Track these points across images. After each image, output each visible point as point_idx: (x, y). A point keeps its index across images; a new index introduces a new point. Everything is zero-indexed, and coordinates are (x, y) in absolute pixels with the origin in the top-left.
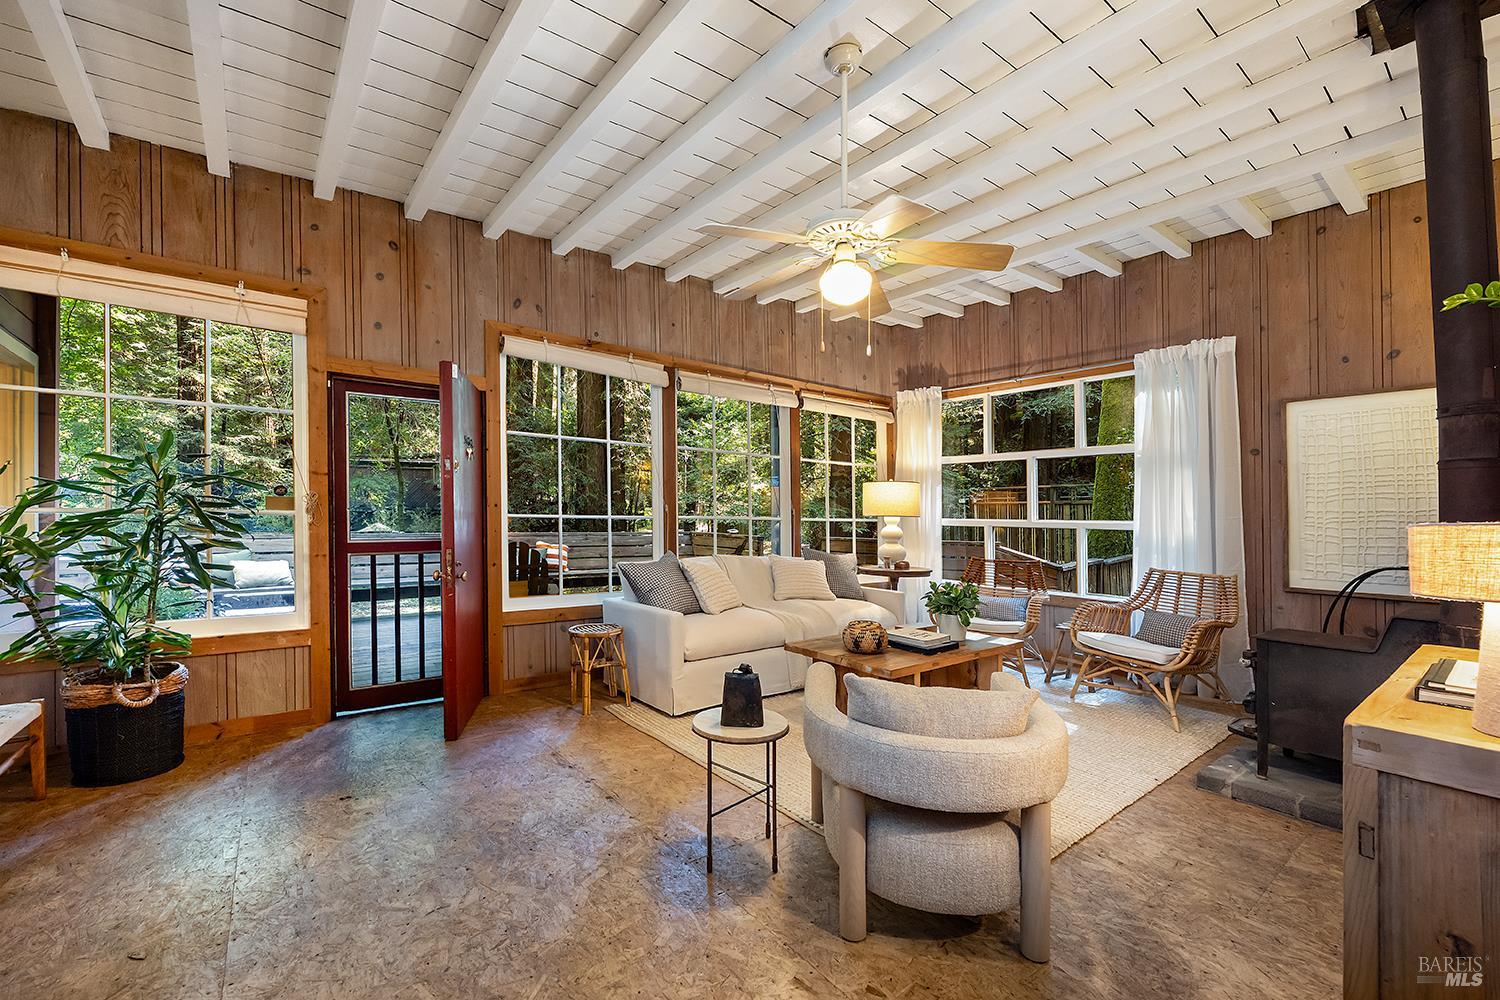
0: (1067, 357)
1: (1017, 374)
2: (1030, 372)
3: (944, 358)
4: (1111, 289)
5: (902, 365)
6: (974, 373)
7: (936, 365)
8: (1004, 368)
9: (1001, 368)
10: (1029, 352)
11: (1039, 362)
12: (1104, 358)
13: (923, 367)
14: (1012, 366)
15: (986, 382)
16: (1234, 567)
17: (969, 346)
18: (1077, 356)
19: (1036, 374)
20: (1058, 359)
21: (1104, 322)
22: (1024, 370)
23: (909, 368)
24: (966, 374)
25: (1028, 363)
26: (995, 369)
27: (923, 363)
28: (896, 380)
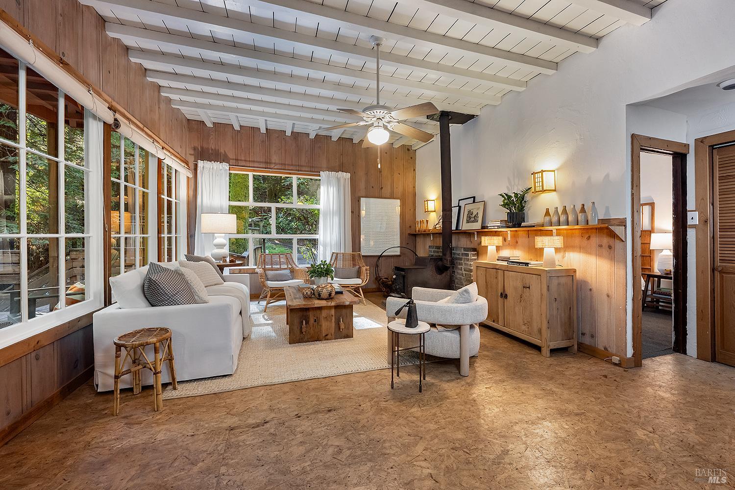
0: (292, 165)
1: (269, 167)
2: (275, 167)
3: (227, 148)
4: (309, 143)
5: (197, 144)
6: (245, 161)
7: (222, 151)
8: (262, 162)
9: (261, 162)
10: (275, 158)
11: (279, 164)
12: (306, 170)
13: (212, 149)
14: (266, 163)
15: (252, 167)
16: (349, 250)
17: (243, 146)
18: (295, 165)
19: (278, 169)
20: (288, 165)
21: (307, 155)
22: (272, 166)
23: (202, 148)
24: (241, 160)
25: (275, 163)
26: (257, 162)
27: (213, 148)
28: (192, 152)
